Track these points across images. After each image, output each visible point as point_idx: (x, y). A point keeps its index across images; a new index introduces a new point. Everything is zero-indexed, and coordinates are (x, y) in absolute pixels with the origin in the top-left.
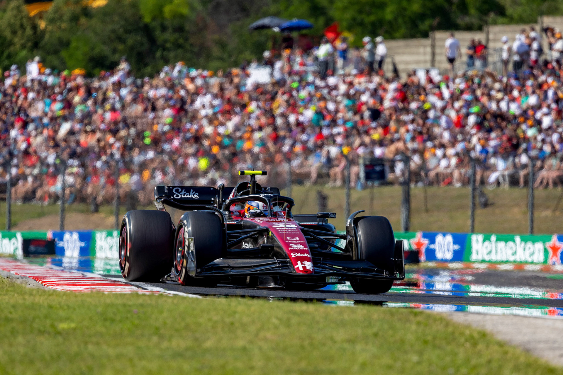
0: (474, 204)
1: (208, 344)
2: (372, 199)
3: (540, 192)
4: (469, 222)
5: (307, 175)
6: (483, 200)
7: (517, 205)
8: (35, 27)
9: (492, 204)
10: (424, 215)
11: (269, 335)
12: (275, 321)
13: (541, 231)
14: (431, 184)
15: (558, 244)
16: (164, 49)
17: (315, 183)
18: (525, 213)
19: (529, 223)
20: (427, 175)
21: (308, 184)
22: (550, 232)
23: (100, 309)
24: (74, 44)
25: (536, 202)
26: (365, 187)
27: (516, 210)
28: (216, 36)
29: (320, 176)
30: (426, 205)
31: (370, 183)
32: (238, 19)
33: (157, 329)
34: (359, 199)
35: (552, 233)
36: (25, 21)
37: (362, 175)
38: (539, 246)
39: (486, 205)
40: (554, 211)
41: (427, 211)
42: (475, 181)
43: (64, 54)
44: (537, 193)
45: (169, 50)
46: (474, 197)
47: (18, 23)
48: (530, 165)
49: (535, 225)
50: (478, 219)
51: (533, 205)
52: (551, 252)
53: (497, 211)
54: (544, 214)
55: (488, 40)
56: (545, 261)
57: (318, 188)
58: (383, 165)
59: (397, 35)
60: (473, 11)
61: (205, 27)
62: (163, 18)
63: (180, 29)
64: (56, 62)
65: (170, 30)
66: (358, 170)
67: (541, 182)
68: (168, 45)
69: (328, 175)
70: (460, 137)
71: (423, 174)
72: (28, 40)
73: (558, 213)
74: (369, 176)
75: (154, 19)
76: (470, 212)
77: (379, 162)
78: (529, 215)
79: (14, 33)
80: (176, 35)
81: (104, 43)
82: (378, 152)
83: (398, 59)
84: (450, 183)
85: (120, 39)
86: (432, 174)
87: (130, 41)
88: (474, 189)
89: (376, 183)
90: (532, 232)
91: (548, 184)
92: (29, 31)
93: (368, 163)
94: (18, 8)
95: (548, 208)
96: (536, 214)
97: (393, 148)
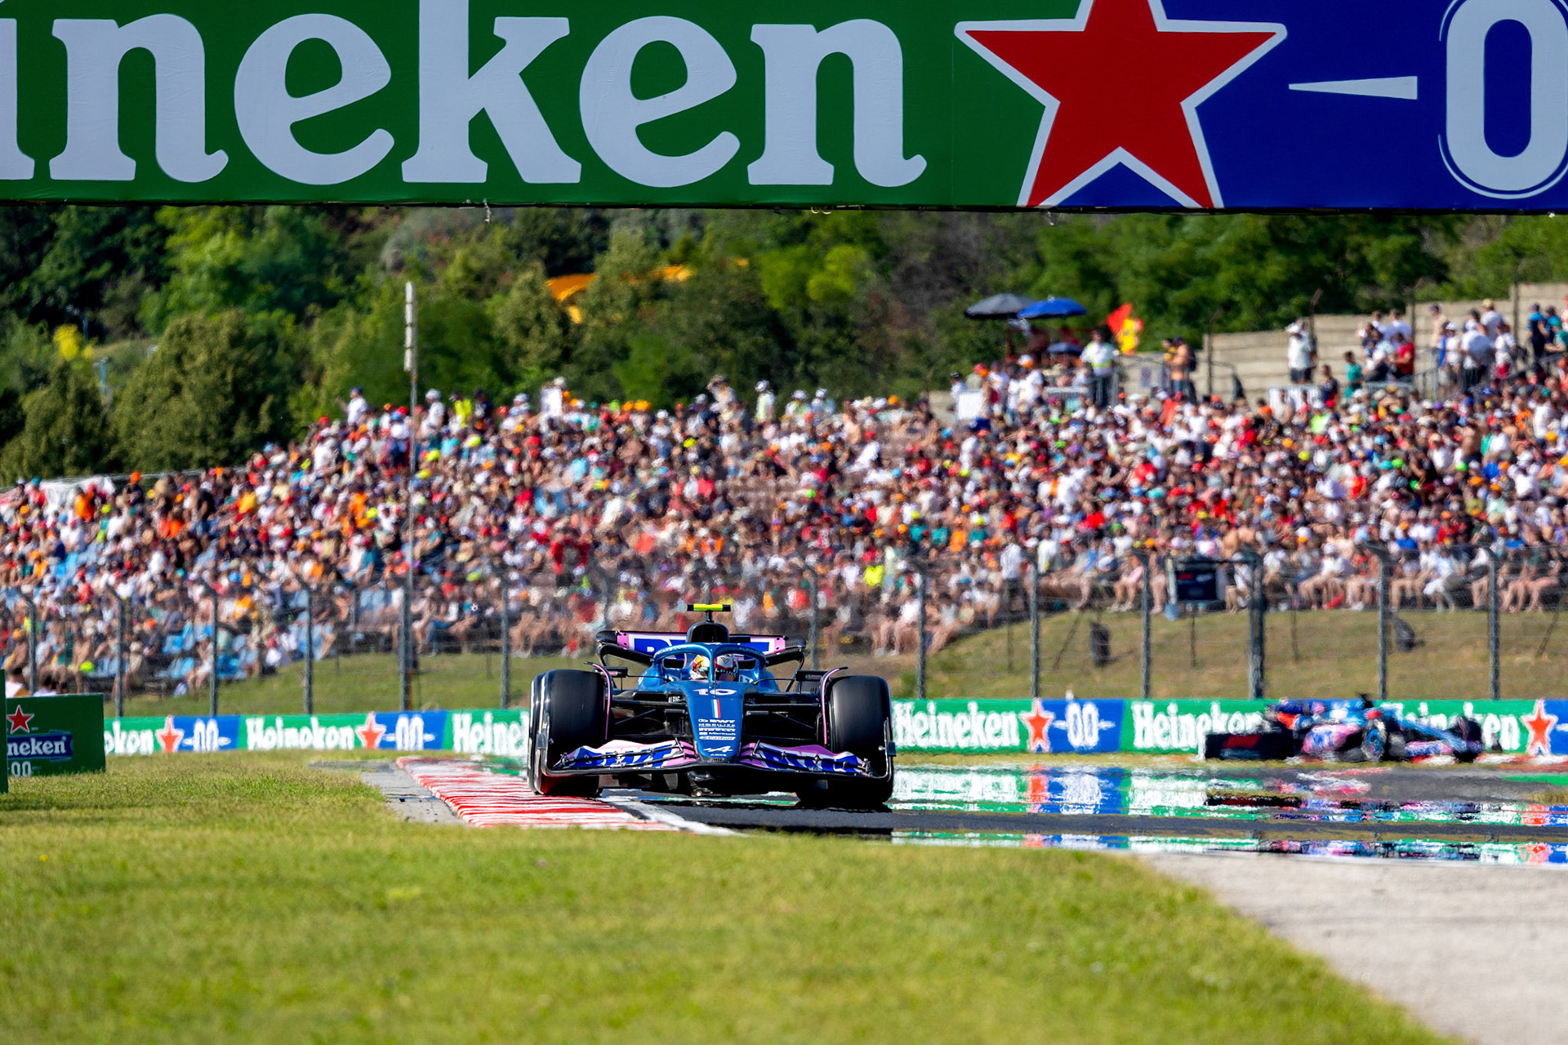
0: (1386, 644)
1: (654, 924)
2: (1193, 637)
3: (1510, 620)
4: (1378, 678)
5: (1074, 592)
6: (1405, 635)
7: (1470, 643)
8: (564, 321)
9: (1422, 643)
10: (1292, 666)
11: (781, 903)
12: (809, 877)
13: (1514, 693)
14: (1305, 606)
15: (1545, 717)
16: (809, 359)
17: (1088, 606)
18: (1484, 659)
19: (1491, 675)
20: (1296, 588)
21: (1074, 611)
22: (1531, 695)
23: (483, 860)
24: (635, 354)
25: (1502, 637)
26: (1181, 615)
27: (1466, 653)
28: (905, 333)
29: (1095, 593)
30: (1294, 645)
31: (1189, 607)
32: (949, 299)
33: (570, 894)
34: (1169, 637)
35: (1536, 696)
36: (544, 309)
37: (1172, 591)
38: (1511, 720)
39: (1410, 645)
40: (1539, 654)
41: (1297, 658)
42: (1387, 601)
43: (617, 370)
44: (1504, 620)
45: (818, 360)
46: (1386, 630)
47: (531, 315)
48: (1492, 566)
49: (1503, 680)
50: (1394, 672)
51: (1497, 642)
52: (1532, 734)
53: (1432, 655)
54: (1518, 660)
55: (1414, 332)
56: (1522, 748)
57: (1091, 616)
58: (1213, 572)
59: (1236, 323)
60: (1382, 277)
61: (886, 316)
62: (808, 299)
63: (838, 321)
64: (604, 388)
65: (821, 321)
66: (1164, 582)
67: (1514, 601)
68: (817, 351)
69: (1111, 592)
70: (1357, 518)
71: (1288, 587)
72: (554, 346)
73: (1545, 658)
74: (1183, 594)
75: (790, 303)
76: (1378, 659)
77: (1206, 566)
78: (1491, 660)
79: (525, 332)
80: (832, 332)
81: (696, 349)
82: (1205, 547)
83: (1242, 369)
84: (1340, 604)
85: (724, 342)
86: (1307, 586)
87: (744, 344)
88: (1387, 615)
89: (1201, 606)
90: (1497, 696)
91: (1528, 600)
92: (554, 330)
93: (1181, 567)
94: (532, 286)
95: (1527, 647)
96: (1504, 661)
97: (1231, 537)
